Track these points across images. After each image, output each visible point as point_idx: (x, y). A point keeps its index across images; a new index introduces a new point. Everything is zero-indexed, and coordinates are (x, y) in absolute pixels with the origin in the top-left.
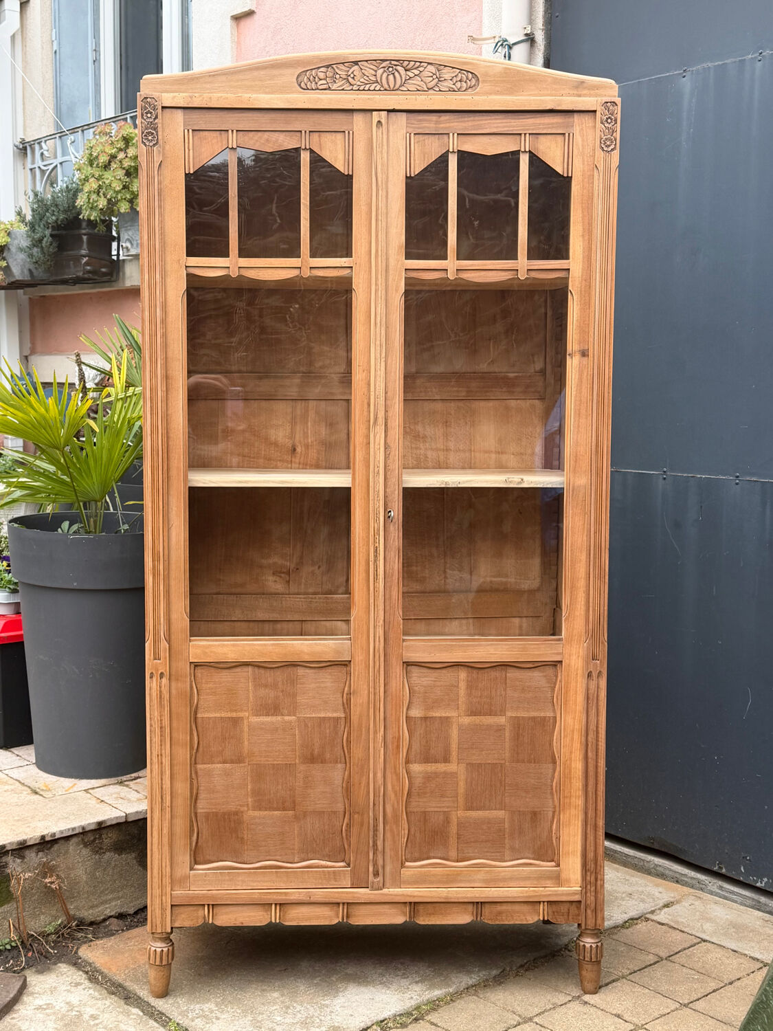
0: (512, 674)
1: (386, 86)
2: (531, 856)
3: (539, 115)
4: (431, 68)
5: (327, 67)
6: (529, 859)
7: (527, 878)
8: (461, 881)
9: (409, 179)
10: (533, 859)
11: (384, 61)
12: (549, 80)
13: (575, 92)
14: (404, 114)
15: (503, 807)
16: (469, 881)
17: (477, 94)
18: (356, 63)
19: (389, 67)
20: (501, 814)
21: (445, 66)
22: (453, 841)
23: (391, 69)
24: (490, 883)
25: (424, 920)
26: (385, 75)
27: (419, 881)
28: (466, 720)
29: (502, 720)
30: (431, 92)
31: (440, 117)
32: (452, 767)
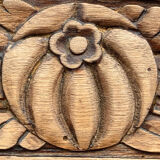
1: (54, 129)
19: (73, 32)
23: (78, 43)
26: (47, 73)
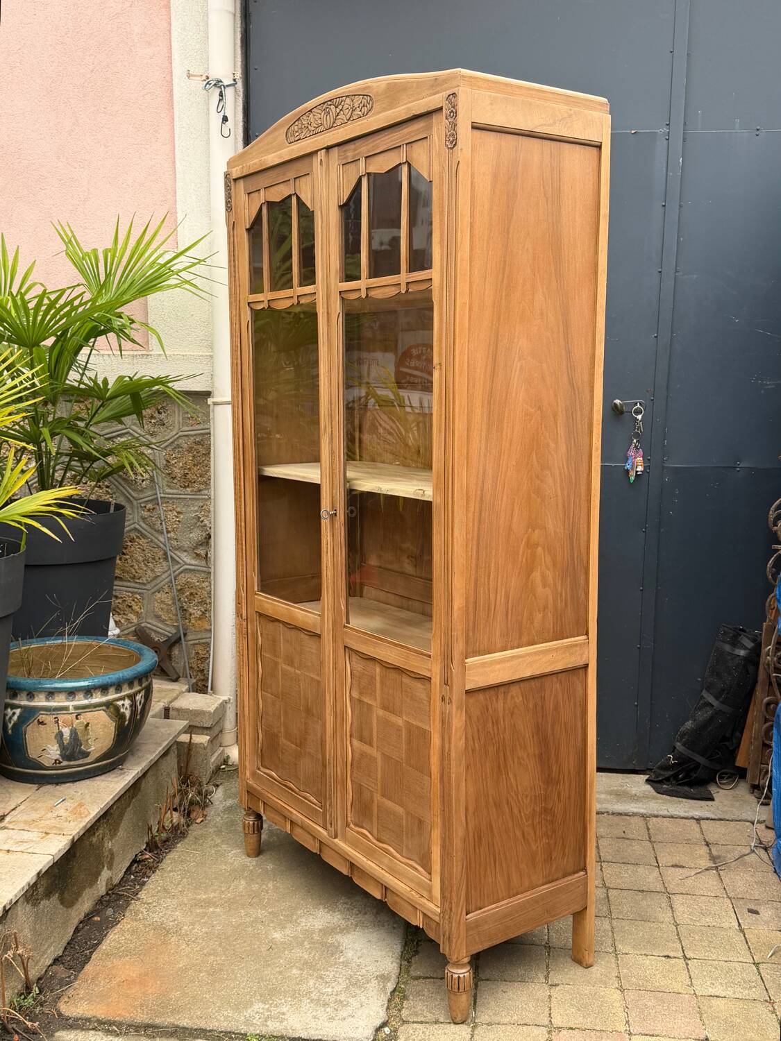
0: (406, 680)
1: (326, 126)
2: (418, 861)
3: (409, 124)
4: (348, 100)
5: (297, 120)
6: (416, 862)
7: (412, 880)
8: (375, 859)
9: (341, 207)
10: (419, 864)
11: (324, 103)
12: (415, 85)
13: (432, 91)
14: (336, 148)
15: (402, 805)
16: (380, 862)
17: (373, 115)
18: (310, 111)
19: (327, 108)
20: (400, 810)
21: (355, 95)
22: (375, 819)
23: (327, 110)
24: (393, 871)
25: (356, 881)
26: (325, 117)
27: (355, 845)
28: (381, 712)
29: (400, 722)
30: (349, 122)
31: (355, 144)
32: (374, 752)
